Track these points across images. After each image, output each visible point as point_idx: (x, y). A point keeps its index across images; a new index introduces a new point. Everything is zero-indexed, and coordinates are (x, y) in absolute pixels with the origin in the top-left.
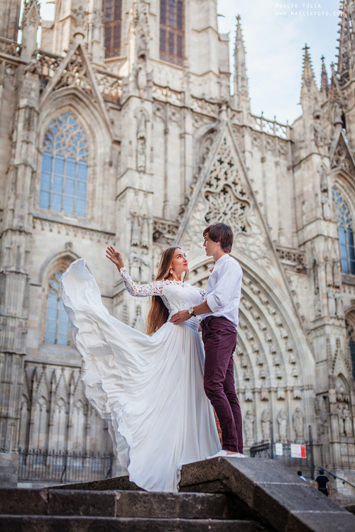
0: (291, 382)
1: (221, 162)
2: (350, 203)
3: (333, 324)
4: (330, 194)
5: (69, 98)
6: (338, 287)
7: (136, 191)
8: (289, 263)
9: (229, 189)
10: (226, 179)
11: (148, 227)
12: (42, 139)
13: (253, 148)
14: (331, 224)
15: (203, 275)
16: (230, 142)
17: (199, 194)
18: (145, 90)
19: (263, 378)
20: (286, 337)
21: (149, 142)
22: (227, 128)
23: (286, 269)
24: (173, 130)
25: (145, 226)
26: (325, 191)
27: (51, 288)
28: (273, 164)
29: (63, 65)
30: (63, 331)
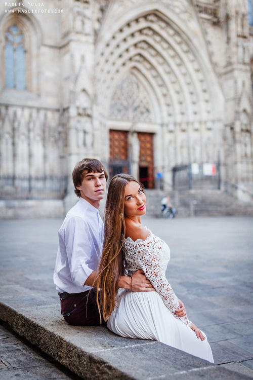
0: (205, 116)
3: (240, 69)
6: (245, 37)
8: (207, 17)
15: (135, 28)
19: (182, 114)
20: (202, 80)
23: (204, 22)
27: (7, 40)
30: (21, 77)
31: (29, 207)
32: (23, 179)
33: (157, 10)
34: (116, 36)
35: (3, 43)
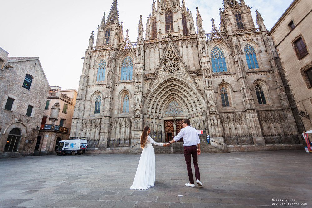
0: (199, 110)
1: (169, 52)
2: (223, 49)
3: (211, 89)
4: (206, 48)
5: (126, 52)
6: (210, 77)
7: (137, 69)
8: (194, 74)
9: (172, 59)
10: (171, 57)
11: (141, 77)
12: (121, 64)
13: (183, 45)
14: (207, 58)
15: (167, 85)
16: (171, 46)
17: (161, 64)
18: (141, 42)
19: (193, 111)
20: (196, 97)
21: (141, 55)
22: (170, 43)
23: (193, 76)
24: (157, 49)
25: (140, 77)
26: (204, 48)
27: (124, 99)
28: (191, 47)
29: (123, 45)
30: (127, 109)
31: (117, 149)
32: (123, 140)
33: (172, 78)
34: (158, 89)
35: (123, 100)
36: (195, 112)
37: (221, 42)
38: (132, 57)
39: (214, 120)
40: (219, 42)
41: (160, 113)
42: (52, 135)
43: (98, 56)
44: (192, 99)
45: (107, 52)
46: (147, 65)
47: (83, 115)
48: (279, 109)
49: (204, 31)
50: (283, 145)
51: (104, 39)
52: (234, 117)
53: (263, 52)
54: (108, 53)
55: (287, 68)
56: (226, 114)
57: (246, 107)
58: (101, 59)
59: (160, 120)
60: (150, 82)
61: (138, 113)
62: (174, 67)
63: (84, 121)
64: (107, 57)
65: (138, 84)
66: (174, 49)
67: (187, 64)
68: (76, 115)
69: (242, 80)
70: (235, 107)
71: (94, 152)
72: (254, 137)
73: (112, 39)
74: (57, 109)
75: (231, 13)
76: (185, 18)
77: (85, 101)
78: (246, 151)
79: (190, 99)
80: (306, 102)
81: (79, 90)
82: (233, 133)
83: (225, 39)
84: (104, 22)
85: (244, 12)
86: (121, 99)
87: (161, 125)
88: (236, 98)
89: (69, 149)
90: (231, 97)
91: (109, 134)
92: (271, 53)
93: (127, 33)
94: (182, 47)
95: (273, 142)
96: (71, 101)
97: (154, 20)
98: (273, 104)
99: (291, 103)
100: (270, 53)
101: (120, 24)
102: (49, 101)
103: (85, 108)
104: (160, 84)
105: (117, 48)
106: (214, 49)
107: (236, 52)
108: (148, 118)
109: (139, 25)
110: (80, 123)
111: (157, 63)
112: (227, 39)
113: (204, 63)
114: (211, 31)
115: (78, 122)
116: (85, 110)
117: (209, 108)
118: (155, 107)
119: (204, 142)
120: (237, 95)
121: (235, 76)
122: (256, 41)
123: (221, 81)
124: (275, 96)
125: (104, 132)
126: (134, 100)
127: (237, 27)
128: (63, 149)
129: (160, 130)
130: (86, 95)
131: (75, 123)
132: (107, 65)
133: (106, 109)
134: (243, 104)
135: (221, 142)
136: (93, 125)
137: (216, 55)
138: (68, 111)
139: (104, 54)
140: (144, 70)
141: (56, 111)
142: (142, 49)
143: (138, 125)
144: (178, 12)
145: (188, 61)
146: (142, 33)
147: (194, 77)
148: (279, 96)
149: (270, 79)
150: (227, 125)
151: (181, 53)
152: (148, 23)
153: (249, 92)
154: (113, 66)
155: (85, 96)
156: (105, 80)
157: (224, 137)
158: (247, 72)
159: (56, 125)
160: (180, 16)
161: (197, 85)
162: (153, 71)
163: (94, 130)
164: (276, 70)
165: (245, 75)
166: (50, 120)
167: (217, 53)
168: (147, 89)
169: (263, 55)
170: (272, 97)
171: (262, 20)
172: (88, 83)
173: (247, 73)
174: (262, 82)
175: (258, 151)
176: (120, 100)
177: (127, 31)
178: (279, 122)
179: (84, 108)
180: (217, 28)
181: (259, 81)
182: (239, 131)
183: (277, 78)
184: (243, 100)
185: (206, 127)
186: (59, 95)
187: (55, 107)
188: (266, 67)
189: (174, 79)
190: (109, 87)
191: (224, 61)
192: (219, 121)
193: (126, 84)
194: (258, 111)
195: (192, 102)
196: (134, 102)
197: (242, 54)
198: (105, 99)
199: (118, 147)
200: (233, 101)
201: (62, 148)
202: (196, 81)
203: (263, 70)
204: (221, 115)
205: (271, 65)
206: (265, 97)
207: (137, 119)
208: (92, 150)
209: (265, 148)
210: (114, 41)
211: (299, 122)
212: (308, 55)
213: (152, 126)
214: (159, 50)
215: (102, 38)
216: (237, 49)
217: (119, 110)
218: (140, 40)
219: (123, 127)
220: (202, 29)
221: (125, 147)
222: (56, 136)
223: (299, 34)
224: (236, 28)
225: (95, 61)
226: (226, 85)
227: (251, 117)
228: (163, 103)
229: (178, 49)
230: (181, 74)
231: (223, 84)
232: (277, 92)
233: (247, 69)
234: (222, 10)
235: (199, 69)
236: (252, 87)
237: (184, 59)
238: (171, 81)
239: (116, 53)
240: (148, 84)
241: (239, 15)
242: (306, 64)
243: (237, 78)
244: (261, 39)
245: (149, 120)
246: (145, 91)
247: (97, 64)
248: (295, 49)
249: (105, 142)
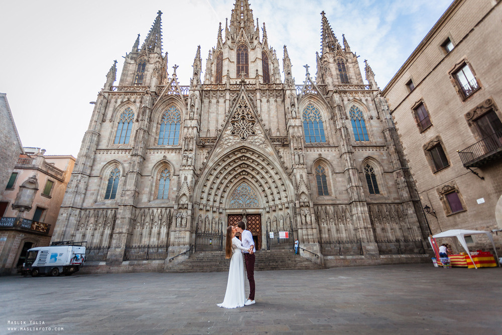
0: (284, 200)
1: (240, 107)
2: (320, 109)
3: (303, 168)
4: (296, 106)
5: (171, 100)
6: (301, 149)
7: (188, 128)
8: (278, 143)
9: (245, 118)
10: (243, 113)
11: (193, 142)
12: (160, 119)
13: (262, 98)
14: (297, 120)
15: (234, 157)
16: (245, 98)
17: (227, 123)
18: (196, 86)
19: (274, 200)
20: (280, 179)
21: (196, 107)
22: (243, 92)
23: (276, 146)
24: (221, 100)
25: (191, 142)
26: (293, 105)
27: (161, 176)
28: (274, 102)
29: (166, 88)
30: (166, 193)
31: (142, 265)
33: (244, 146)
34: (220, 164)
35: (159, 178)
36: (278, 202)
37: (318, 99)
38: (180, 108)
39: (305, 216)
40: (314, 98)
41: (221, 203)
42: (14, 237)
43: (122, 102)
44: (274, 182)
45: (138, 97)
46: (204, 123)
47: (83, 201)
48: (397, 201)
49: (293, 81)
50: (403, 256)
51: (135, 76)
52: (336, 212)
53: (375, 119)
54: (140, 99)
55: (406, 143)
56: (324, 207)
57: (352, 197)
58: (126, 107)
59: (220, 213)
60: (207, 151)
61: (184, 200)
62: (247, 130)
63: (83, 212)
64: (138, 104)
65: (187, 152)
66: (248, 103)
67: (267, 127)
68: (68, 200)
69: (346, 156)
70: (337, 196)
71: (98, 269)
72: (363, 244)
73: (148, 77)
74: (32, 189)
75: (331, 60)
76: (267, 58)
77: (90, 177)
78: (352, 266)
79: (270, 181)
80: (431, 193)
81: (79, 157)
82: (333, 236)
83: (324, 95)
84: (136, 49)
85: (349, 60)
86: (156, 175)
87: (222, 223)
88: (338, 184)
89: (46, 265)
90: (331, 181)
91: (129, 236)
92: (385, 122)
93: (175, 71)
94: (261, 101)
95: (389, 252)
96: (61, 175)
97: (220, 57)
98: (389, 195)
99: (412, 194)
100: (384, 120)
101: (164, 55)
102: (17, 173)
103: (89, 188)
104: (224, 155)
105: (155, 92)
106: (307, 109)
107: (338, 116)
108: (201, 209)
109: (195, 60)
110: (76, 215)
111: (221, 121)
112: (326, 96)
113: (294, 127)
114: (304, 82)
115: (70, 215)
116: (87, 192)
117: (298, 196)
118: (213, 192)
119: (289, 251)
120: (340, 179)
121: (337, 150)
122: (365, 102)
123: (317, 156)
124: (391, 183)
125: (120, 233)
126: (179, 178)
127: (340, 80)
128: (35, 264)
129: (220, 230)
130: (92, 167)
131: (65, 215)
132: (135, 117)
133: (128, 193)
134: (348, 192)
135: (316, 251)
136: (101, 220)
137: (311, 117)
138: (53, 194)
139: (132, 100)
140: (199, 131)
141: (29, 192)
142: (198, 98)
143: (183, 220)
144: (256, 50)
145: (269, 123)
146: (199, 73)
147: (277, 148)
148: (397, 183)
149: (384, 158)
150: (325, 225)
151: (259, 109)
152: (209, 59)
153: (357, 175)
154: (146, 120)
155: (90, 168)
156: (131, 142)
157: (320, 243)
158: (353, 145)
159: (25, 219)
160: (260, 56)
161: (282, 160)
162: (213, 134)
163: (101, 229)
164: (392, 145)
165: (351, 150)
166: (13, 209)
167: (312, 115)
168: (202, 161)
169: (374, 122)
170: (387, 183)
171: (373, 75)
172: (98, 145)
173: (353, 147)
174: (374, 161)
175: (369, 265)
176: (155, 178)
177: (175, 67)
178: (397, 220)
179: (86, 189)
180: (312, 78)
181: (370, 160)
182: (342, 233)
183: (393, 157)
184: (349, 186)
185: (294, 227)
186: (38, 164)
187: (28, 186)
188: (379, 140)
189: (246, 149)
190: (136, 155)
191: (322, 126)
192: (313, 218)
193: (167, 152)
194: (368, 204)
195: (273, 186)
196: (179, 183)
197: (347, 118)
198: (127, 174)
199: (144, 260)
200: (334, 187)
201: (33, 262)
202: (281, 154)
203: (374, 144)
204: (316, 207)
205: (385, 138)
206: (378, 183)
207: (182, 211)
208: (93, 266)
209: (379, 261)
210: (151, 81)
211: (423, 223)
212: (432, 127)
213: (207, 223)
214: (225, 102)
215: (131, 74)
216: (340, 110)
217: (151, 194)
218: (195, 83)
219: (156, 224)
220: (291, 77)
221: (157, 259)
222: (22, 240)
223: (420, 98)
224: (338, 82)
225: (115, 110)
226: (324, 163)
227: (359, 212)
228: (227, 186)
229: (255, 103)
230: (257, 142)
231: (320, 161)
232: (393, 176)
233: (353, 142)
234: (320, 54)
235: (286, 135)
236: (361, 168)
237: (263, 118)
238: (241, 151)
239: (153, 100)
240: (204, 154)
241: (343, 64)
242: (429, 140)
243: (339, 153)
244: (372, 101)
245: (203, 214)
246: (199, 165)
247: (119, 114)
248: (416, 117)
249: (120, 251)
